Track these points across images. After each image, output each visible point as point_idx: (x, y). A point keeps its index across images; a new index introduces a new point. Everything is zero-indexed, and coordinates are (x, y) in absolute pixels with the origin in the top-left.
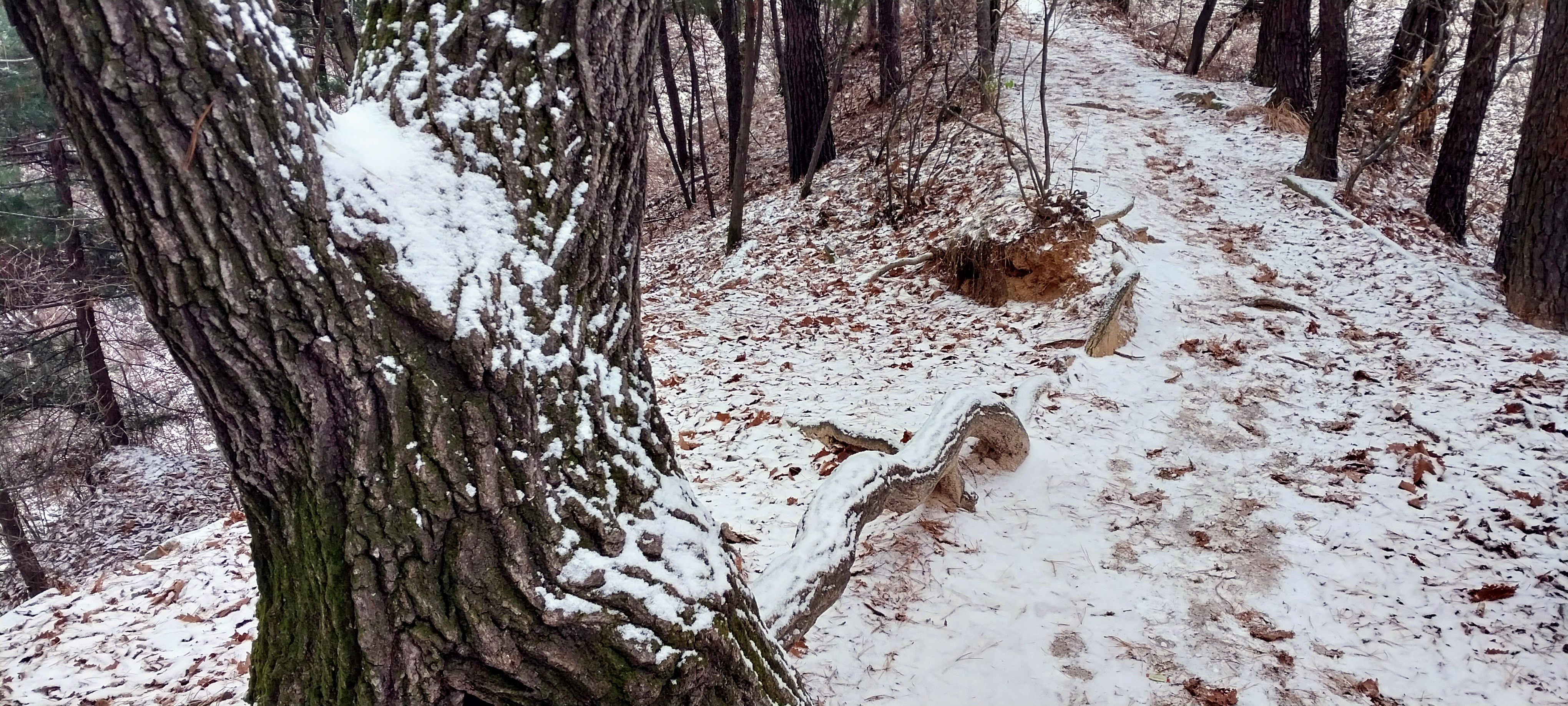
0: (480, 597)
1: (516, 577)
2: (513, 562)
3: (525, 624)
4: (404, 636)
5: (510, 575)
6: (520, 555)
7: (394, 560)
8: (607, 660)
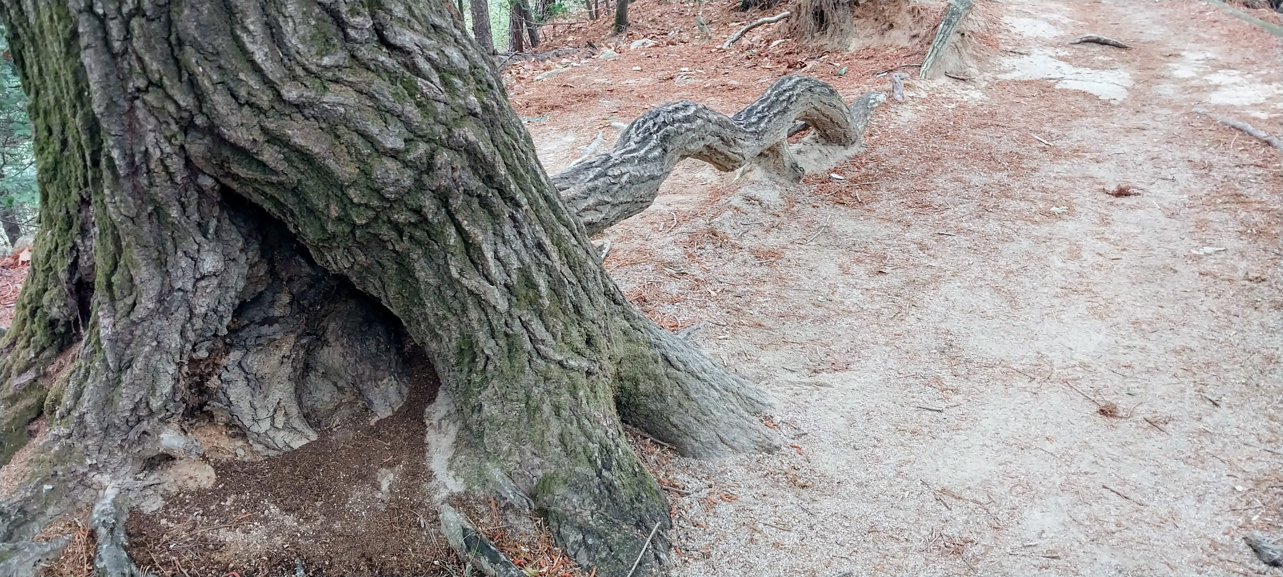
0: (213, 65)
1: (250, 47)
2: (246, 29)
3: (264, 99)
4: (138, 103)
5: (244, 43)
6: (253, 23)
7: (120, 17)
8: (353, 145)
